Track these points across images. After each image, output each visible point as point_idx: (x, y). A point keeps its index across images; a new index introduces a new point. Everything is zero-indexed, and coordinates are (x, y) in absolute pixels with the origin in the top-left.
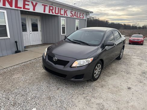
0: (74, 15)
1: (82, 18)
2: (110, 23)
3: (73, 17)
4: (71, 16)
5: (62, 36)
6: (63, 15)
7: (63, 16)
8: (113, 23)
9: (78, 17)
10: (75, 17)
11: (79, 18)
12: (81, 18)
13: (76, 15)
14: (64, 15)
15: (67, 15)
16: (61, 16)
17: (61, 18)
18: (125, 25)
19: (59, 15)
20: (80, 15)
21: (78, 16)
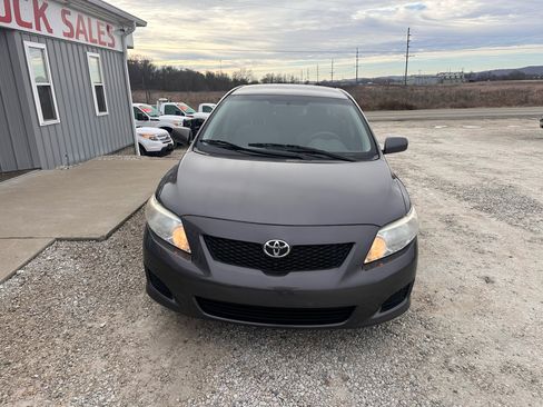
0: (79, 31)
1: (109, 45)
2: (160, 68)
3: (74, 39)
4: (65, 34)
5: (45, 131)
6: (30, 26)
7: (34, 30)
8: (169, 68)
9: (94, 41)
10: (82, 39)
11: (98, 45)
12: (107, 47)
13: (84, 32)
14: (38, 28)
15: (50, 31)
16: (25, 33)
17: (27, 44)
18: (210, 75)
19: (13, 25)
20: (100, 33)
21: (95, 37)
